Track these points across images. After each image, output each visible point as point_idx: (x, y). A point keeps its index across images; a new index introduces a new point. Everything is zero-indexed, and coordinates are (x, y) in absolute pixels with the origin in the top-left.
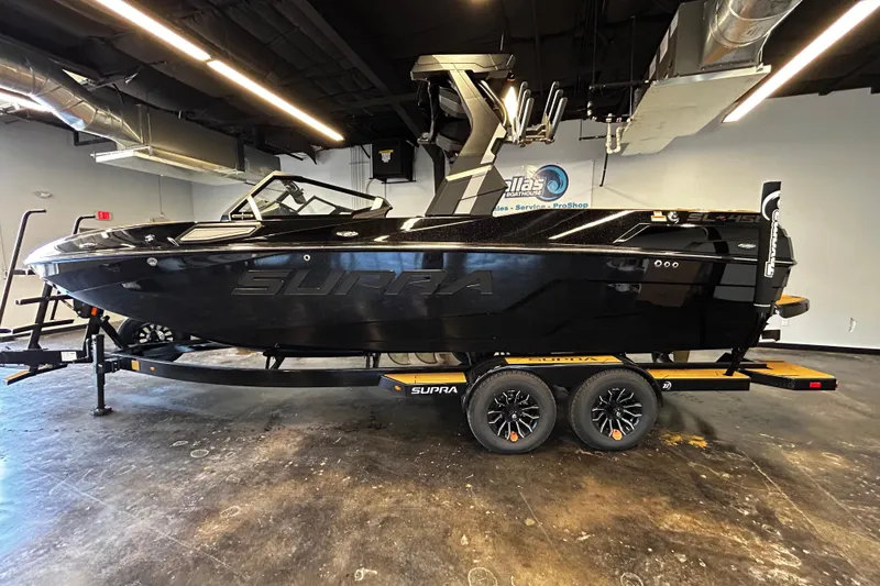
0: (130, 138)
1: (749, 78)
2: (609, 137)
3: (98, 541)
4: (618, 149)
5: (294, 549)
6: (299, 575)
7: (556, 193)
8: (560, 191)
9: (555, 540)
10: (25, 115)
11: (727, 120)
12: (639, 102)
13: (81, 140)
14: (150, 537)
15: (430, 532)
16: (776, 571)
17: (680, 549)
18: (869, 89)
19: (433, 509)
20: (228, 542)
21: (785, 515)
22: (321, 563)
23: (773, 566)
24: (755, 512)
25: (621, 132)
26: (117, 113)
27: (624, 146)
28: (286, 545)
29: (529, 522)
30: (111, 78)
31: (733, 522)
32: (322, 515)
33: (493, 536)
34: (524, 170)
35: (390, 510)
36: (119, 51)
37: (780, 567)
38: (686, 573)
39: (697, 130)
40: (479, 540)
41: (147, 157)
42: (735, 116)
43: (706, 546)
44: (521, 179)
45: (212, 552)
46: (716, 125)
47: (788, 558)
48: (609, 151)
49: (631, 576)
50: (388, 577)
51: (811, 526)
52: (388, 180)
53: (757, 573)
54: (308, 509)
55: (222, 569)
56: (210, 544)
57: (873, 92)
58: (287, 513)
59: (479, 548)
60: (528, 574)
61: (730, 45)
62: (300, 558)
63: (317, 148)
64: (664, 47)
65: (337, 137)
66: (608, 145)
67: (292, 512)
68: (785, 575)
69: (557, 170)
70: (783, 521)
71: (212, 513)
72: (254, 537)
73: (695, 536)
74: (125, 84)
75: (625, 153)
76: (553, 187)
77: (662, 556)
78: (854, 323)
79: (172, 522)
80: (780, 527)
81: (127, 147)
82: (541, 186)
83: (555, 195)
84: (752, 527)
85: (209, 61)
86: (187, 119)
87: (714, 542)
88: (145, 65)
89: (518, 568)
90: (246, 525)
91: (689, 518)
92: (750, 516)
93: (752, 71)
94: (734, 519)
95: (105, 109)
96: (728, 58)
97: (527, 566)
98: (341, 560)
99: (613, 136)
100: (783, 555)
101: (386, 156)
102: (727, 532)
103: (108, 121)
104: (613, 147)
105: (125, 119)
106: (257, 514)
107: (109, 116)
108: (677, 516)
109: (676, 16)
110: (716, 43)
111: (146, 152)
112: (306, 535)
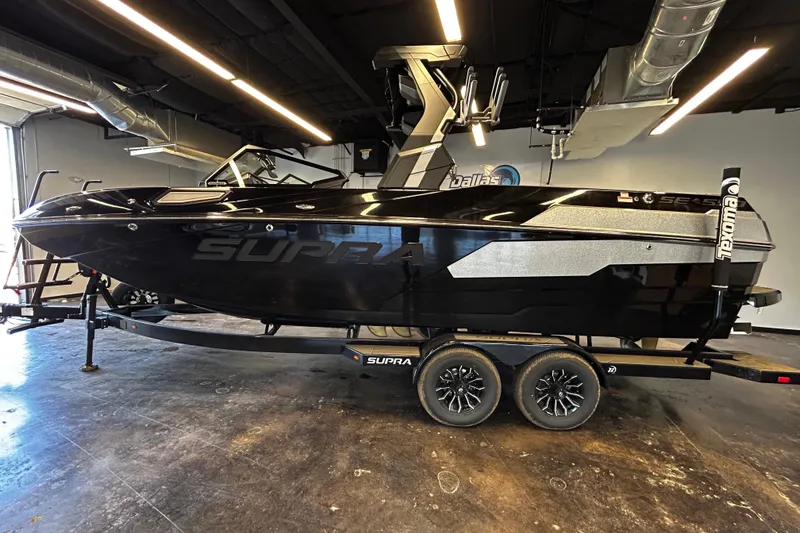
0: (160, 137)
1: (663, 107)
2: (553, 146)
3: (160, 446)
4: (561, 156)
5: (307, 456)
6: (313, 472)
9: (502, 455)
10: (71, 115)
11: (653, 133)
12: (578, 118)
13: (110, 135)
14: (198, 444)
15: (408, 448)
16: (666, 481)
17: (597, 465)
18: (774, 110)
19: (409, 433)
20: (259, 450)
21: (680, 446)
22: (329, 465)
23: (665, 478)
24: (658, 443)
25: (564, 142)
26: (152, 116)
27: (566, 154)
28: (301, 453)
29: (482, 444)
30: (146, 87)
31: (638, 449)
32: (325, 434)
33: (455, 452)
34: (483, 169)
35: (376, 433)
36: (157, 68)
37: (669, 478)
38: (599, 479)
39: (625, 142)
40: (445, 454)
41: (173, 152)
42: (659, 130)
43: (616, 463)
44: (480, 177)
45: (247, 455)
46: (644, 136)
47: (677, 473)
48: (554, 157)
49: (558, 479)
50: (379, 475)
51: (699, 453)
52: (366, 174)
53: (652, 482)
54: (314, 430)
55: (256, 465)
56: (244, 450)
57: (777, 112)
58: (298, 433)
59: (446, 460)
60: (482, 476)
61: (646, 84)
62: (313, 461)
63: (306, 145)
64: (597, 79)
65: (326, 137)
66: (553, 152)
67: (302, 432)
68: (673, 483)
69: (510, 169)
70: (678, 450)
71: (242, 431)
72: (276, 448)
73: (609, 457)
74: (156, 92)
75: (568, 158)
77: (582, 467)
79: (213, 435)
80: (675, 454)
81: (158, 144)
82: (497, 182)
84: (653, 453)
85: (233, 80)
86: (202, 120)
87: (623, 461)
88: (175, 78)
89: (475, 472)
90: (268, 440)
91: (605, 445)
92: (653, 446)
93: (664, 102)
94: (640, 448)
95: (143, 113)
96: (645, 92)
97: (481, 471)
98: (343, 463)
99: (557, 145)
100: (673, 471)
101: (366, 154)
102: (634, 455)
103: (146, 123)
104: (557, 154)
105: (158, 122)
106: (275, 433)
107: (146, 119)
108: (596, 444)
109: (605, 59)
110: (636, 82)
111: (171, 148)
112: (315, 447)
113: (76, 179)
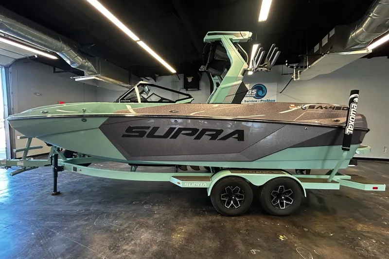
7: (262, 95)
8: (264, 95)
13: (56, 71)
17: (371, 238)
25: (300, 72)
26: (89, 60)
33: (296, 236)
52: (189, 90)
63: (157, 75)
65: (173, 71)
69: (262, 86)
73: (373, 233)
76: (260, 93)
77: (365, 240)
78: (386, 149)
81: (90, 75)
82: (255, 92)
83: (261, 96)
85: (138, 41)
91: (366, 226)
95: (85, 59)
99: (296, 74)
101: (190, 80)
105: (93, 64)
107: (87, 62)
111: (98, 77)
113: (38, 94)
